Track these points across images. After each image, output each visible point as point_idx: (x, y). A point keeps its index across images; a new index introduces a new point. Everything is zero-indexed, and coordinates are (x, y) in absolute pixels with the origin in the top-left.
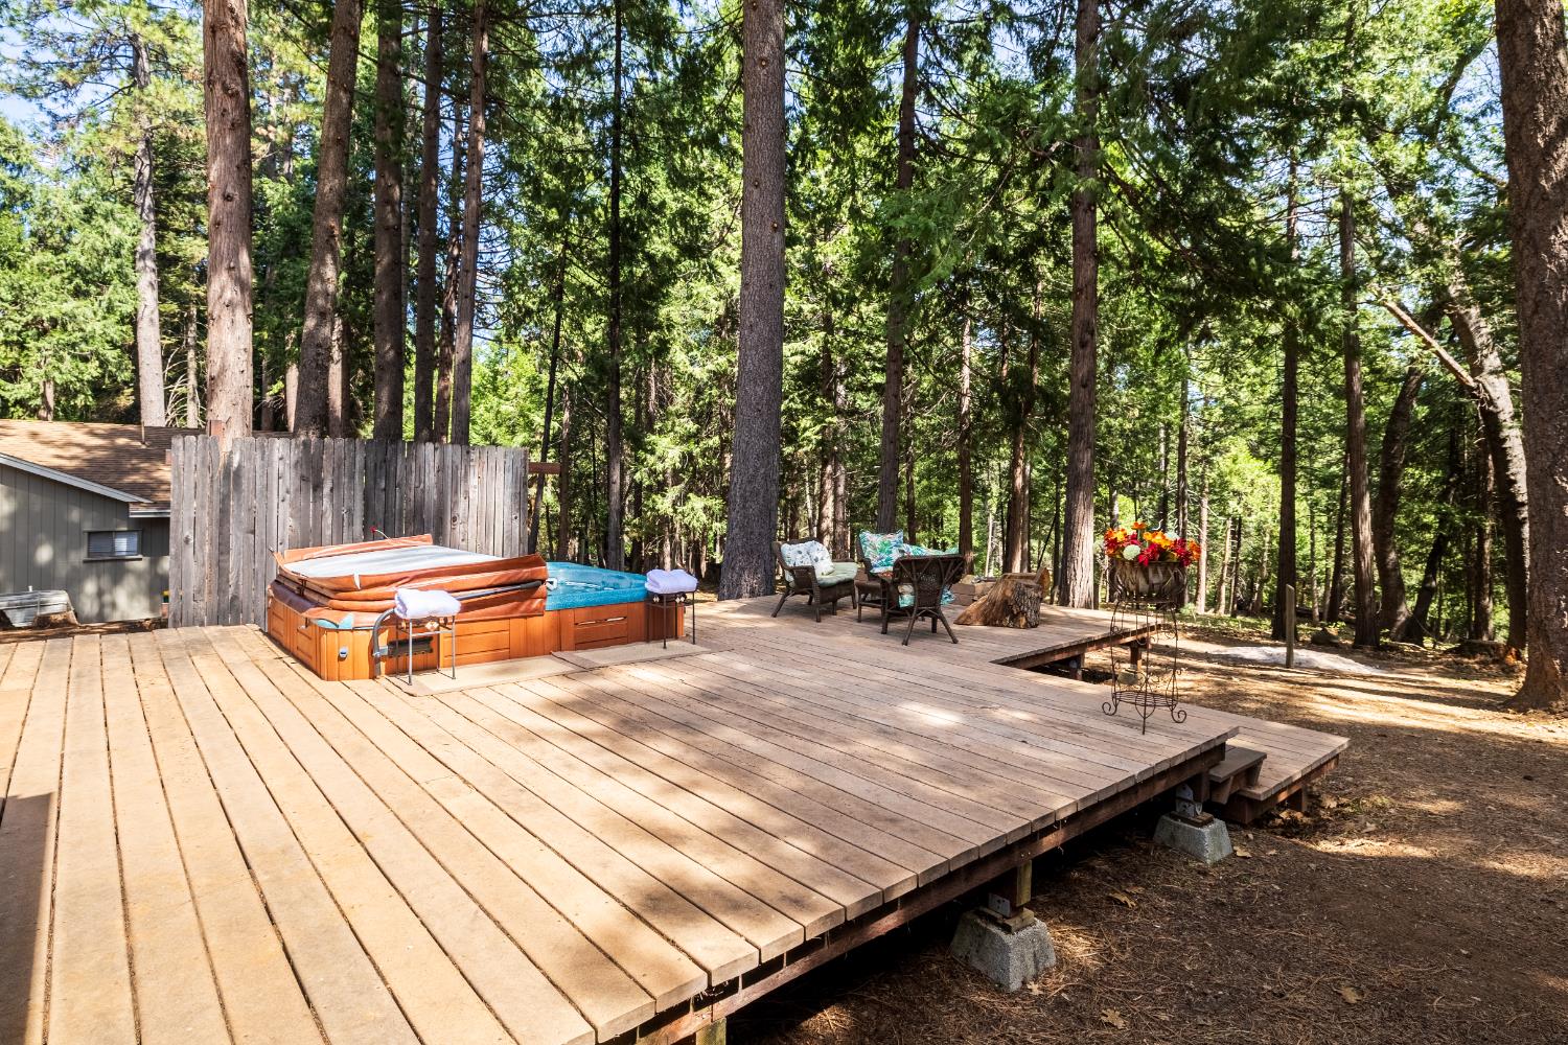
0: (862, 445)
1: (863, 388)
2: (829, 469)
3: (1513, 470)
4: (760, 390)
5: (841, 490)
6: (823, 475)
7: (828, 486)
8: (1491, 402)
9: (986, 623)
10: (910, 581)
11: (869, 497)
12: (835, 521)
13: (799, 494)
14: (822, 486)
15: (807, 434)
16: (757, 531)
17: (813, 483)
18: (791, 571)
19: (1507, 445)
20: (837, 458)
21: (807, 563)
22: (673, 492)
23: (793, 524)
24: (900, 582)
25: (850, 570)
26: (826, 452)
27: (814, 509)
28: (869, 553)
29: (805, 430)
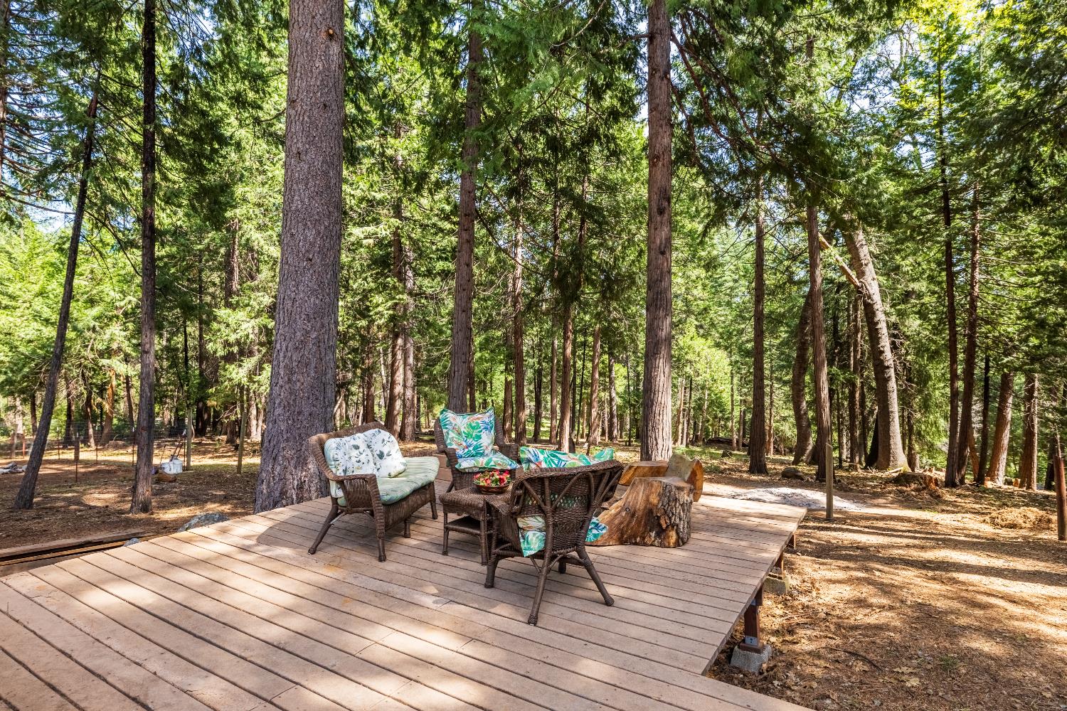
0: (428, 323)
1: (429, 273)
2: (400, 341)
3: (882, 344)
4: (311, 234)
5: (411, 360)
6: (394, 348)
7: (399, 356)
8: (869, 297)
9: (622, 542)
10: (541, 511)
11: (433, 366)
12: (405, 386)
13: (375, 363)
14: (394, 355)
15: (380, 309)
16: (306, 411)
17: (385, 354)
18: (341, 483)
19: (879, 326)
20: (406, 334)
21: (368, 470)
22: (250, 363)
23: (369, 389)
24: (523, 512)
25: (428, 469)
26: (396, 328)
27: (387, 376)
28: (453, 441)
29: (378, 305)
